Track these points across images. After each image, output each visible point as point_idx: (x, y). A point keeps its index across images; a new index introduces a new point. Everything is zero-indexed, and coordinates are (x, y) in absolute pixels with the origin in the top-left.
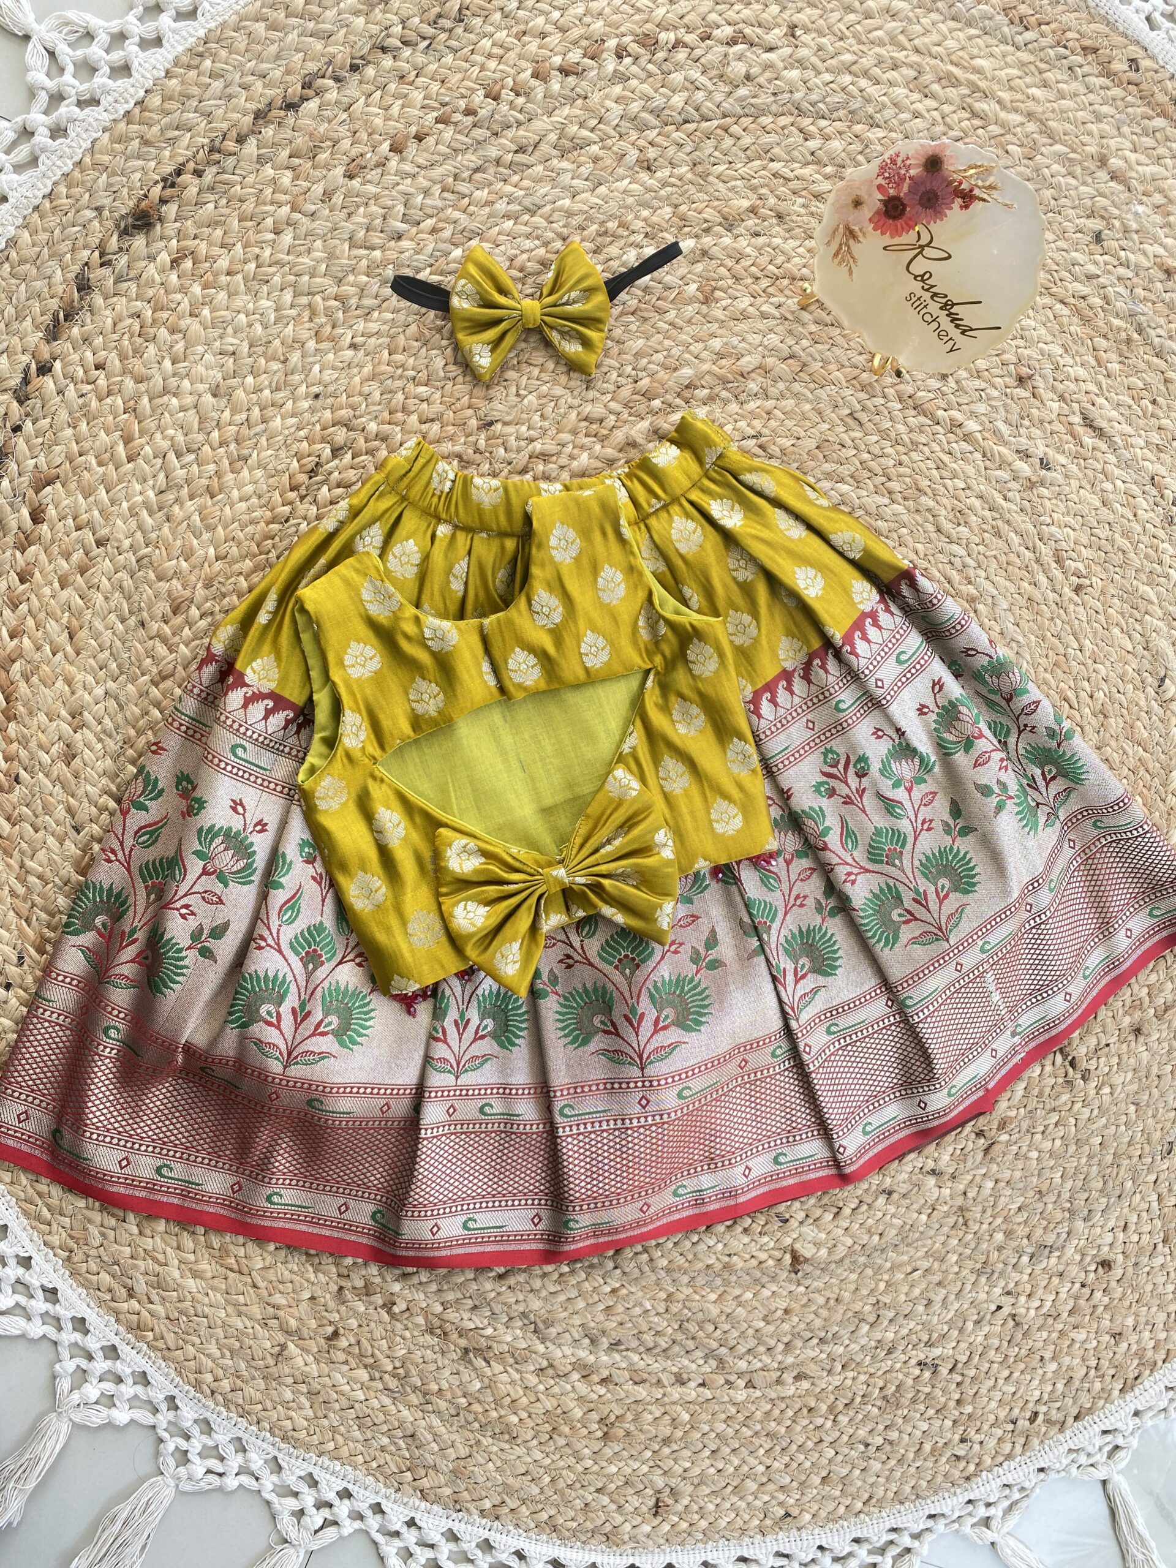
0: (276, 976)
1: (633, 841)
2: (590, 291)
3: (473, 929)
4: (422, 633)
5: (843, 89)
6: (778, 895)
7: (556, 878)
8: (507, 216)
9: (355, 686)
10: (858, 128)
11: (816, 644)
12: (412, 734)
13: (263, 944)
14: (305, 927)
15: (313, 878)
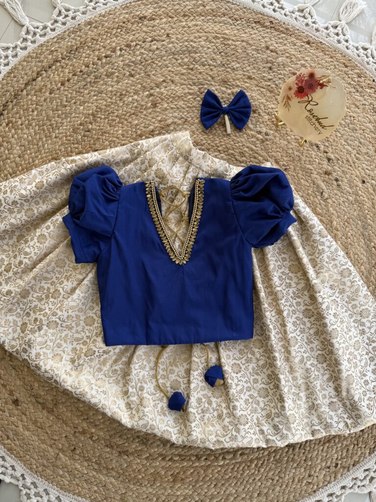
5: (186, 46)
10: (192, 55)
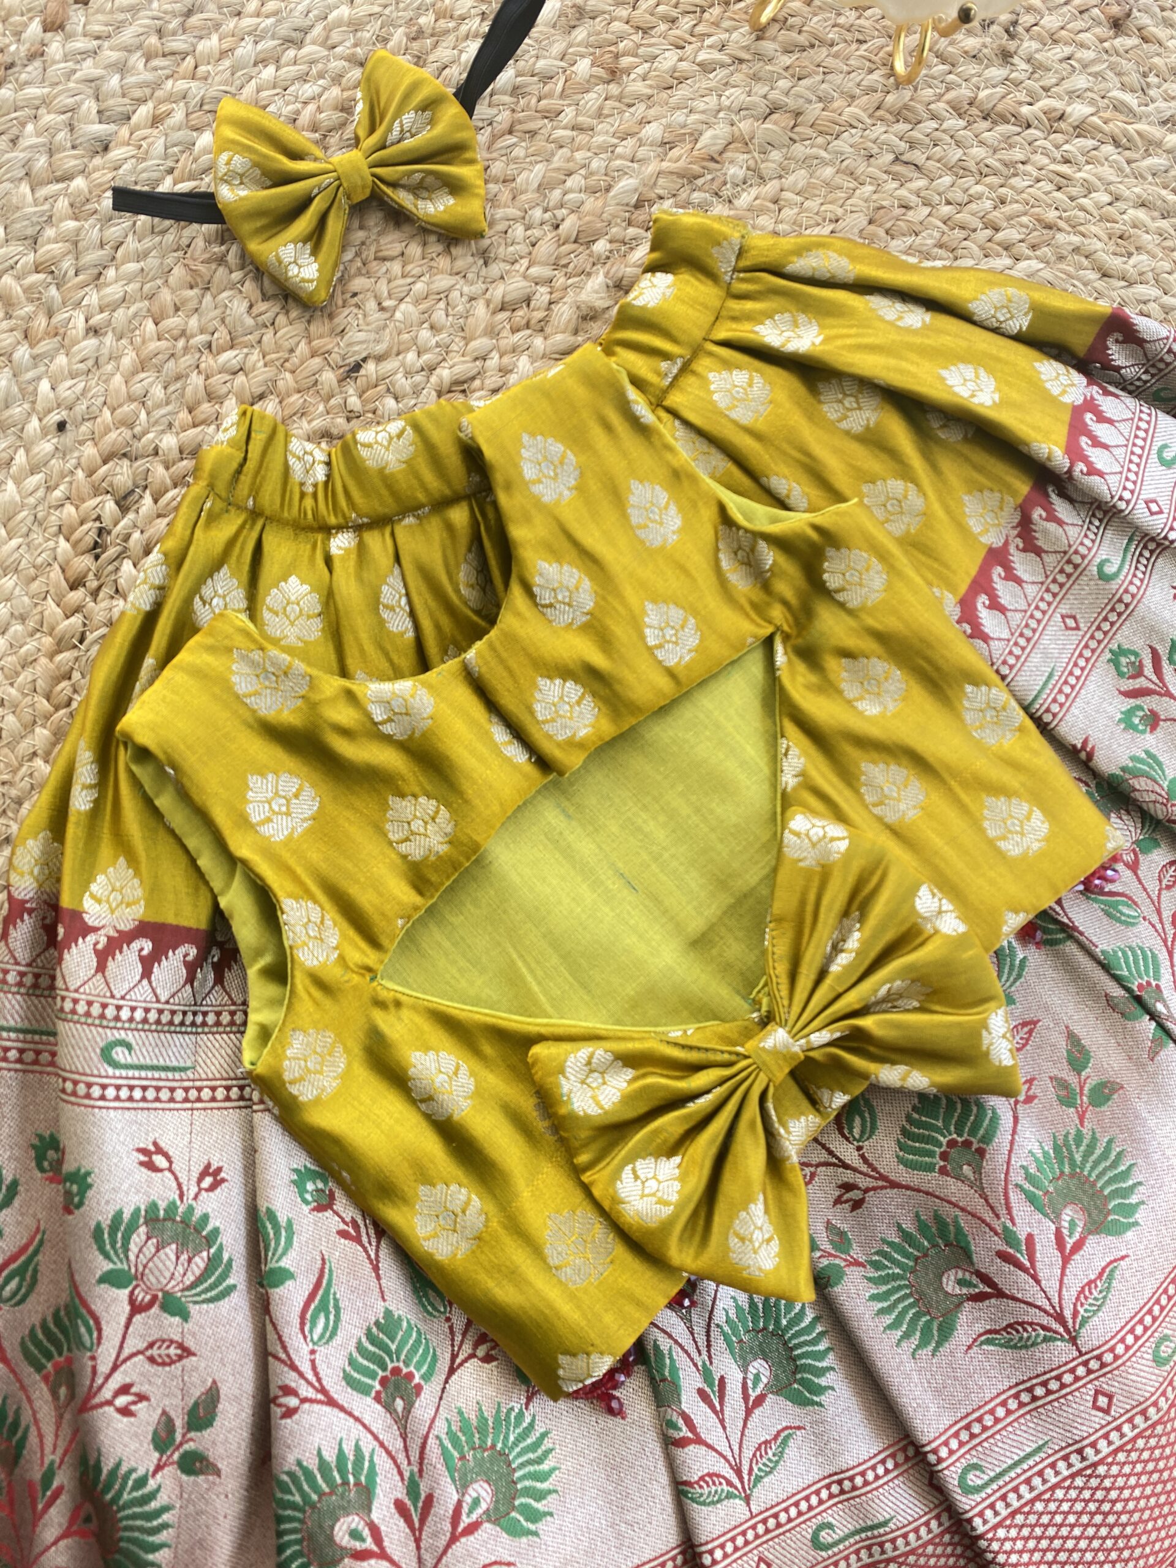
0: (341, 1456)
1: (882, 927)
2: (430, 106)
3: (667, 1211)
4: (369, 716)
6: (1143, 928)
7: (775, 1052)
8: (261, 61)
9: (286, 856)
11: (1023, 487)
12: (418, 900)
13: (293, 1402)
14: (360, 1333)
15: (343, 1234)
